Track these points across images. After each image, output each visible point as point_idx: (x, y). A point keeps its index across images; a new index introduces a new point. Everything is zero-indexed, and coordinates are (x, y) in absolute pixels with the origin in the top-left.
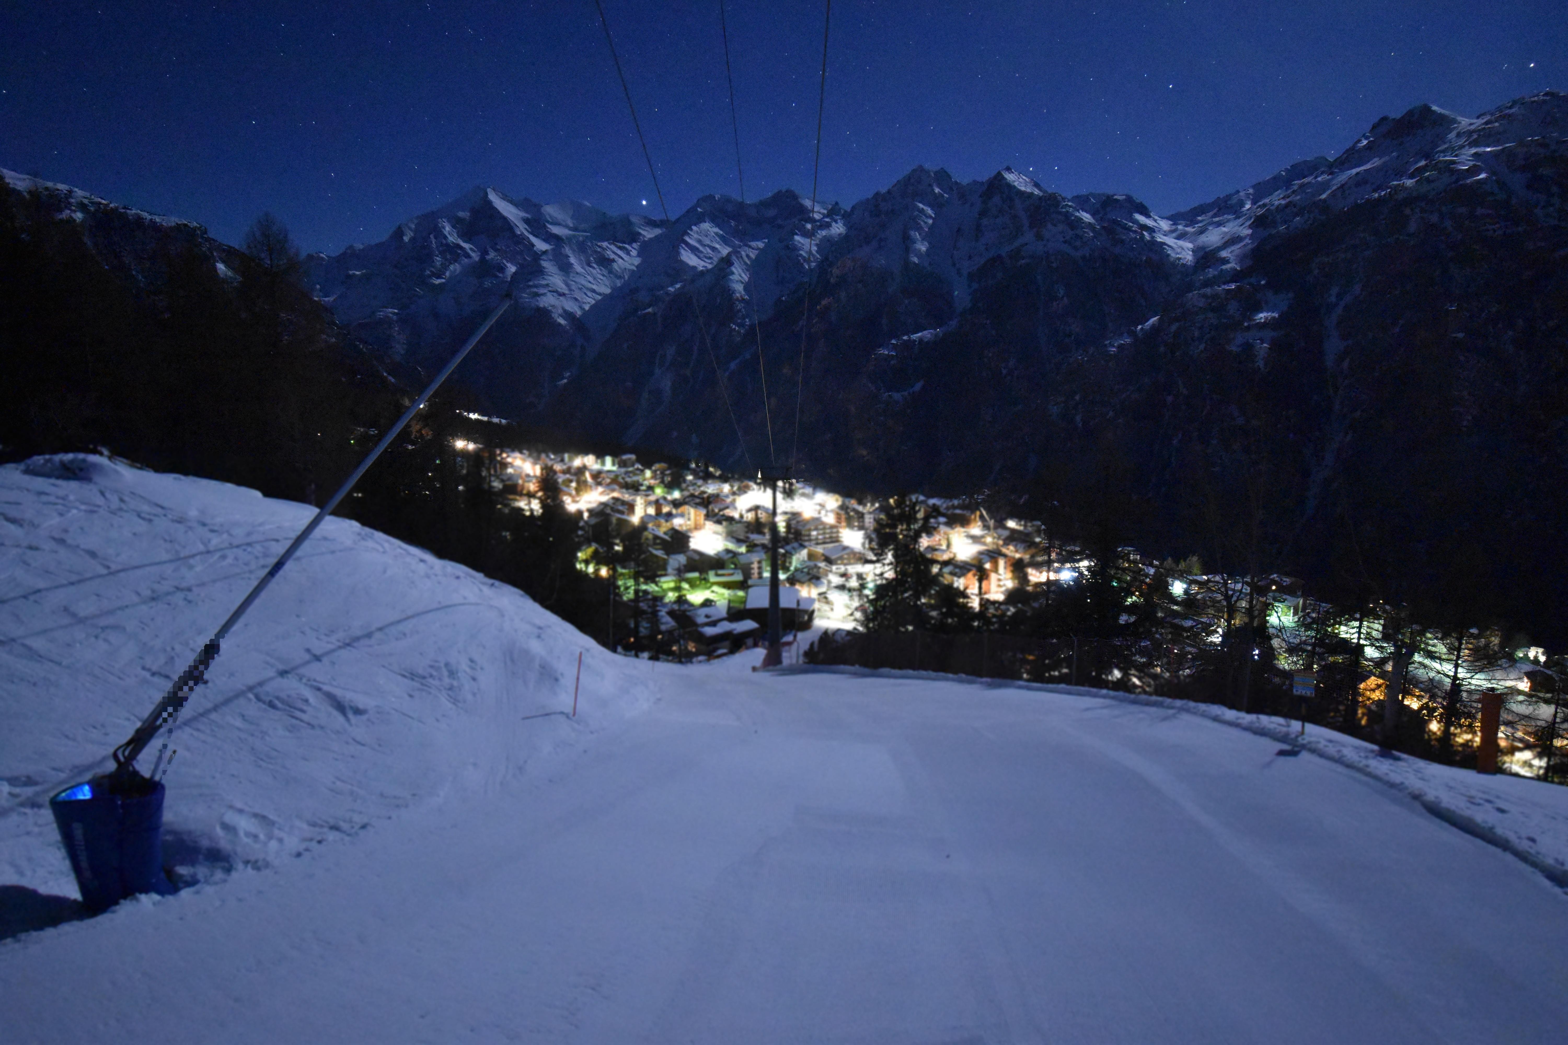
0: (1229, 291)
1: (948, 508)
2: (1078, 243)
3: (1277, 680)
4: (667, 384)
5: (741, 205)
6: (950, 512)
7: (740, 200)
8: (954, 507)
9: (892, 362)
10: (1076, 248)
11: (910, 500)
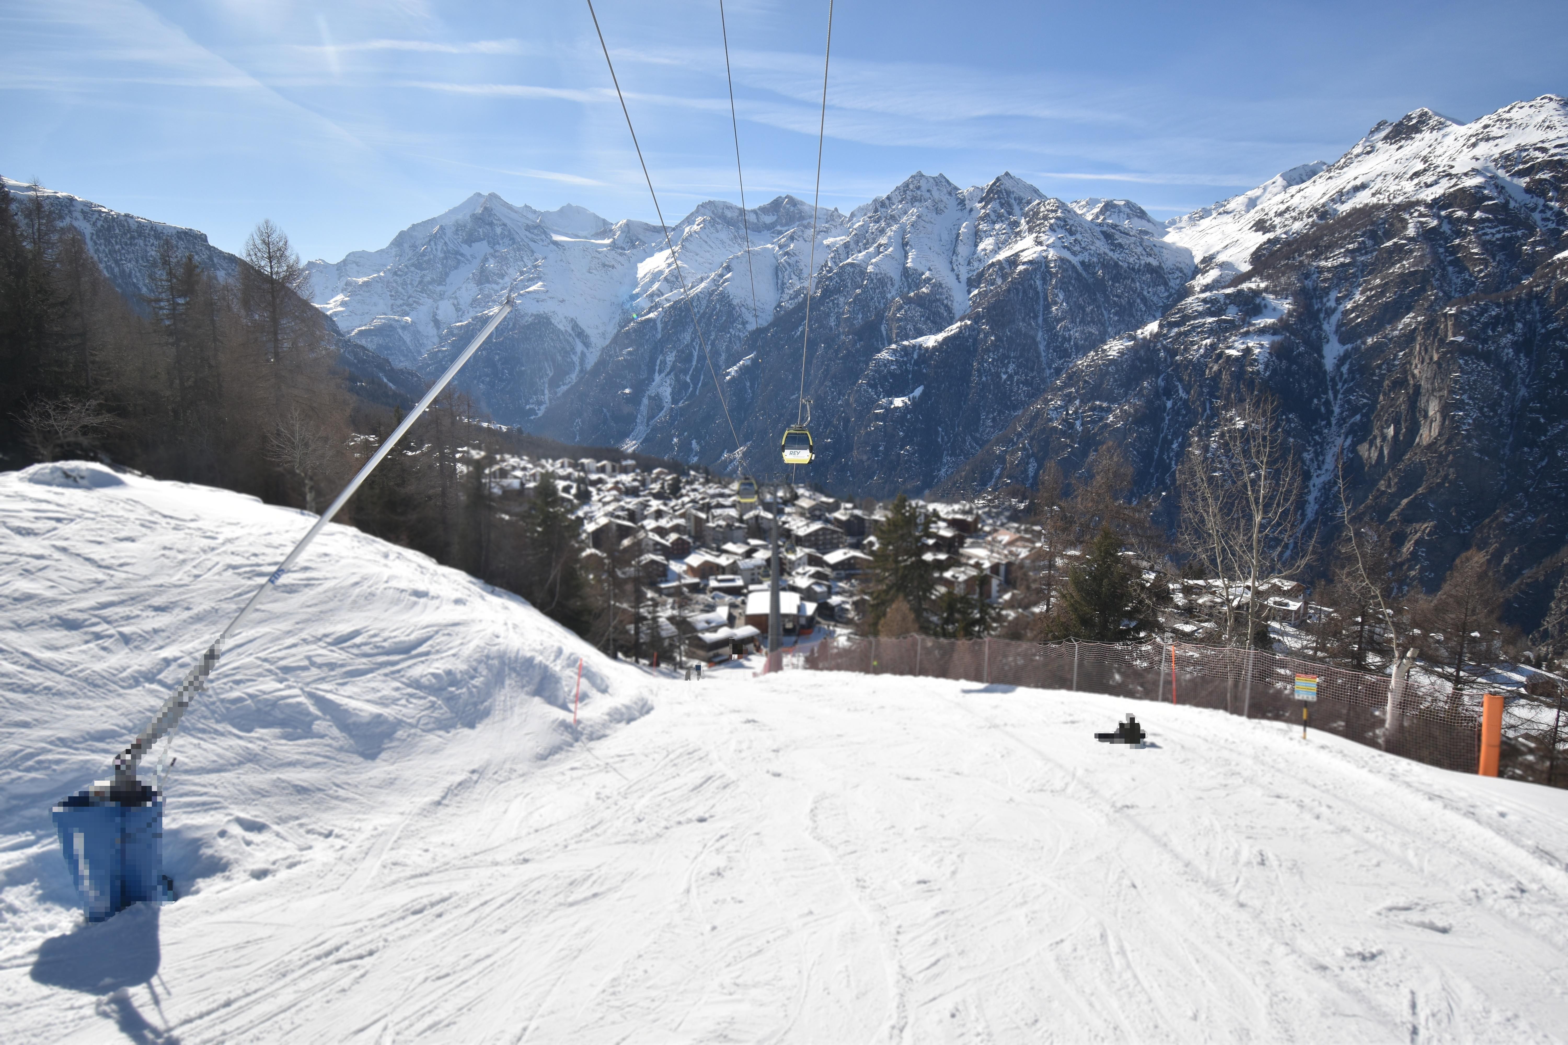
0: (1227, 296)
1: (948, 513)
2: (1077, 248)
3: (1279, 685)
4: (666, 392)
5: (743, 212)
6: (950, 517)
7: (740, 206)
8: (954, 512)
9: (892, 367)
10: (1074, 254)
11: (910, 506)
